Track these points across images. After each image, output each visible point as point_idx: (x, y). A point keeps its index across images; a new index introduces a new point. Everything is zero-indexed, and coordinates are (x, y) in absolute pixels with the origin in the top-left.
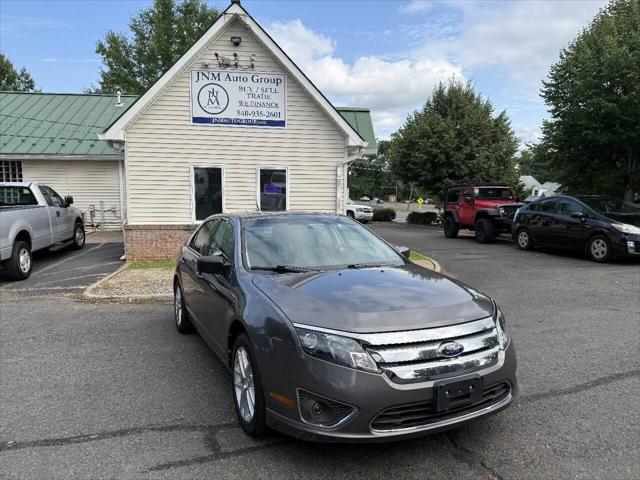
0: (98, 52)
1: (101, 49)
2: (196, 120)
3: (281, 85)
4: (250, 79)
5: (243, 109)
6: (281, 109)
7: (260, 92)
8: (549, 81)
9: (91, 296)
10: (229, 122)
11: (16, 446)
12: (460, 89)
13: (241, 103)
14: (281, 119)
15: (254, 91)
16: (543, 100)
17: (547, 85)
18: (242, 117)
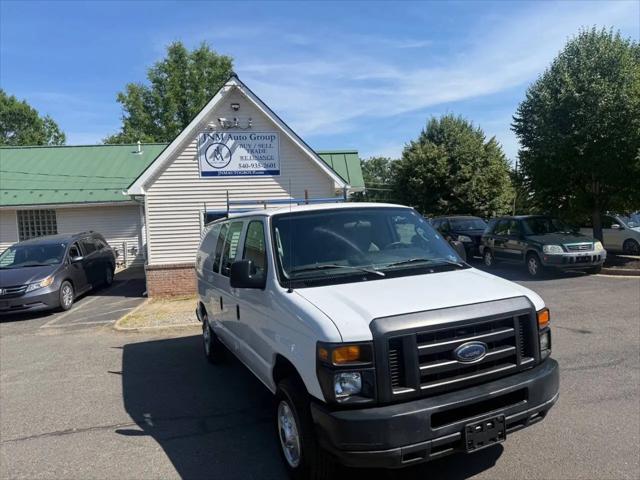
0: (118, 101)
1: (121, 98)
2: (205, 174)
3: (275, 141)
4: (248, 138)
5: (243, 163)
6: (275, 161)
7: (257, 148)
8: (518, 117)
9: (120, 328)
10: (234, 174)
11: (79, 431)
12: (452, 119)
13: (242, 158)
14: (277, 169)
15: (252, 147)
16: (514, 133)
17: (517, 120)
18: (243, 169)
